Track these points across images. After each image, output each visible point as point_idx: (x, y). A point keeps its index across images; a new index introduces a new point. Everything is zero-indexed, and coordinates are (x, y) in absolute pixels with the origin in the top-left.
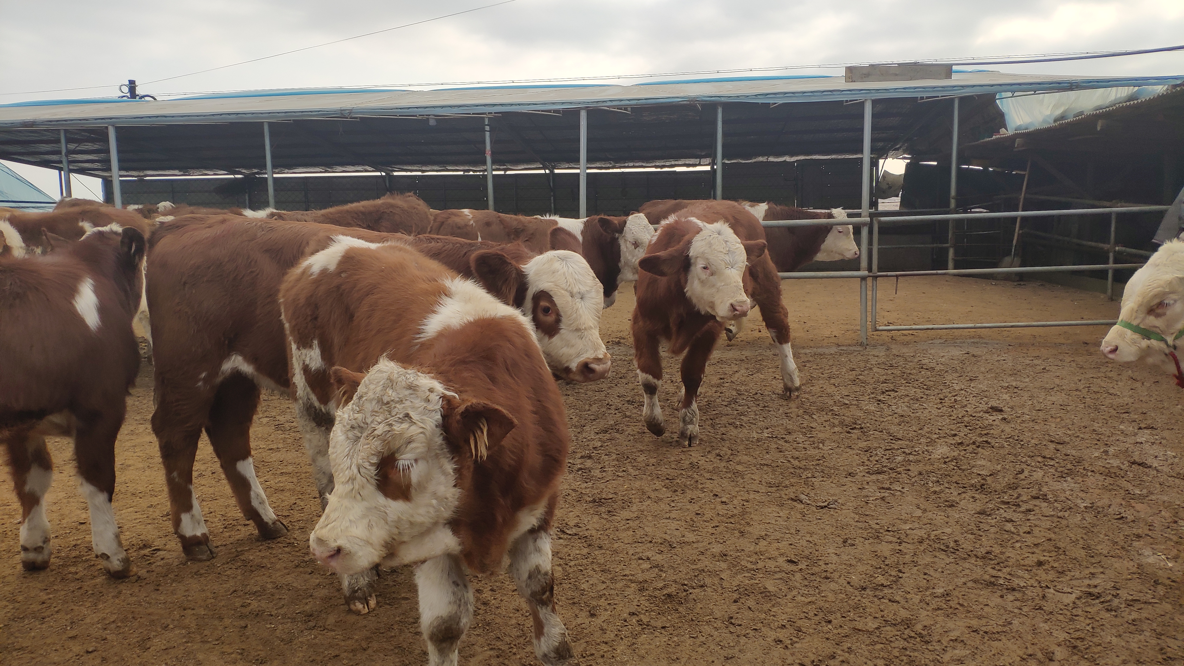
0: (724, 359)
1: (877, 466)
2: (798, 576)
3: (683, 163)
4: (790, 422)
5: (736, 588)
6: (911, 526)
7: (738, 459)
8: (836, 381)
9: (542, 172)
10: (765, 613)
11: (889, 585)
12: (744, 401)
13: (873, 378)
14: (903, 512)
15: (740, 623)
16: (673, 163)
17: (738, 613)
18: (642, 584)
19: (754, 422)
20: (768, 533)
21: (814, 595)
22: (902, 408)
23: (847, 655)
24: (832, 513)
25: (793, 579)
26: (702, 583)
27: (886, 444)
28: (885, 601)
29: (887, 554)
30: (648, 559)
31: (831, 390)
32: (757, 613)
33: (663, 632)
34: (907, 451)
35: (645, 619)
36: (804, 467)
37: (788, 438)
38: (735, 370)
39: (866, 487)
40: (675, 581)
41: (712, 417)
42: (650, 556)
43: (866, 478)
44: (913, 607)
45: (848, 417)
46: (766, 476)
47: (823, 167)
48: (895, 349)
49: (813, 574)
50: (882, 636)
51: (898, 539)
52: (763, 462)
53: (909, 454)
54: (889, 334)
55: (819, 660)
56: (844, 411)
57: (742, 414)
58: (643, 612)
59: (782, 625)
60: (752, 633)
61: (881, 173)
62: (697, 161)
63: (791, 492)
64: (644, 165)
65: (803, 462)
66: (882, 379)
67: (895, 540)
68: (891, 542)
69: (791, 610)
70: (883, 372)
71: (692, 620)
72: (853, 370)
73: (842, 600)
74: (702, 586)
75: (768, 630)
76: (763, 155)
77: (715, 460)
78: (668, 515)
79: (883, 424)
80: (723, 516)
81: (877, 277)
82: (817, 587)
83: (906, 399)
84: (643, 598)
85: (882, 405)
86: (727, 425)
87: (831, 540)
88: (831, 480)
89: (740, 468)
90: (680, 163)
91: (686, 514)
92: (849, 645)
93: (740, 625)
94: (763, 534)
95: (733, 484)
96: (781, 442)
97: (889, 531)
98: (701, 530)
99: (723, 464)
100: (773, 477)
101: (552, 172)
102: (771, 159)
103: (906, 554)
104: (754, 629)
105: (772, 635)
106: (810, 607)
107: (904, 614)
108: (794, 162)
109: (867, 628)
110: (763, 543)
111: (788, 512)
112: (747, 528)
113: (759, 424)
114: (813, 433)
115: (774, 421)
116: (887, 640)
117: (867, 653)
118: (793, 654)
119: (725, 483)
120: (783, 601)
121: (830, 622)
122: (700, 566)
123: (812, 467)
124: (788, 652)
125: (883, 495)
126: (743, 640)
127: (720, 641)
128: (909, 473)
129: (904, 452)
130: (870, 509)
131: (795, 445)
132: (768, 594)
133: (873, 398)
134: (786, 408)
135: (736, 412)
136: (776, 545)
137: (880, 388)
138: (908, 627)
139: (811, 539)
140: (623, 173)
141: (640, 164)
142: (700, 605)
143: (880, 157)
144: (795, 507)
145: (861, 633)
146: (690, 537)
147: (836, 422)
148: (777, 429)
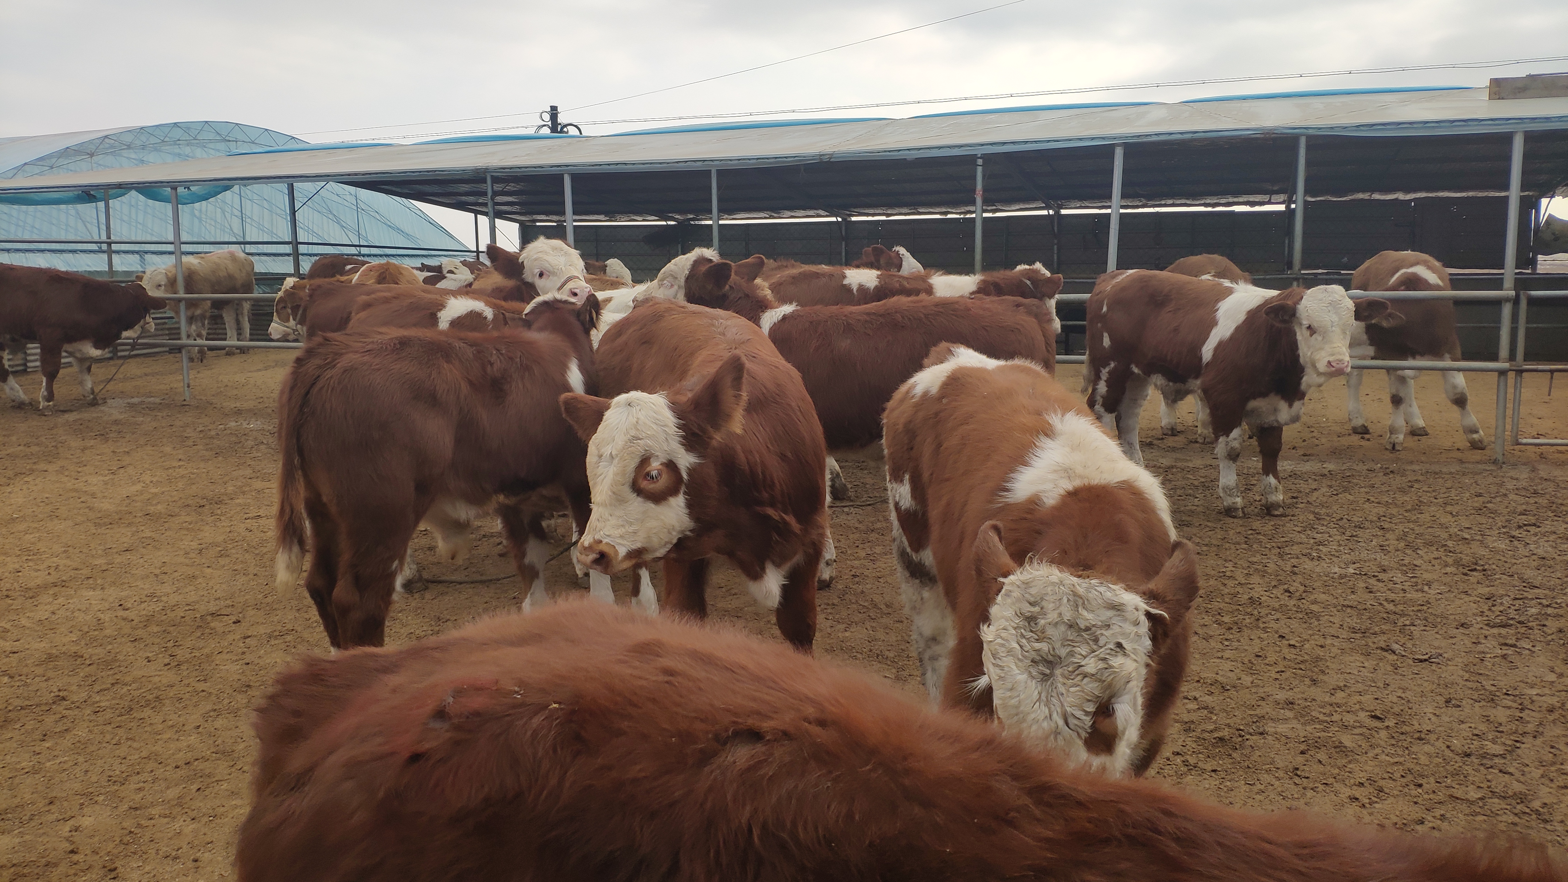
0: (1298, 473)
1: (1500, 618)
2: (1383, 734)
3: (1245, 200)
4: (1386, 557)
5: (1303, 739)
6: (1539, 691)
7: (1312, 597)
8: (1455, 509)
9: (1045, 212)
10: (1339, 768)
11: (1501, 755)
12: (1324, 528)
13: (1507, 507)
14: (1530, 674)
15: (1307, 775)
16: (1231, 200)
17: (1305, 765)
18: (1188, 725)
19: (1337, 554)
20: (1348, 684)
21: (1402, 756)
22: (1544, 548)
23: (1439, 822)
24: (1434, 668)
25: (1378, 736)
26: (1261, 730)
27: (1517, 592)
28: (1493, 771)
29: (1503, 720)
30: (1195, 699)
31: (1445, 519)
32: (1329, 768)
33: (1213, 775)
34: (1544, 602)
35: (1192, 761)
36: (1401, 613)
37: (1381, 576)
38: (1314, 487)
39: (1483, 641)
40: (1229, 726)
41: (1279, 545)
42: (1197, 696)
43: (1483, 631)
44: (1530, 782)
45: (1467, 555)
46: (1349, 620)
47: (1454, 209)
48: (1544, 471)
49: (1402, 734)
50: (1486, 807)
51: (1520, 704)
52: (1346, 603)
53: (1548, 606)
54: (1537, 449)
55: (1403, 824)
56: (1462, 547)
57: (1320, 543)
58: (1189, 753)
59: (1360, 783)
60: (1321, 787)
61: (1543, 218)
62: (1266, 198)
63: (1381, 640)
64: (1188, 202)
65: (1401, 607)
66: (1520, 509)
67: (1515, 705)
68: (1509, 708)
69: (1372, 768)
70: (1522, 500)
71: (1249, 767)
72: (1480, 495)
73: (1437, 765)
74: (1261, 734)
75: (1342, 786)
76: (1363, 191)
77: (1283, 597)
78: (1219, 655)
79: (1515, 567)
80: (1290, 660)
81: (1522, 371)
82: (1407, 748)
83: (1552, 537)
84: (1189, 739)
85: (1516, 543)
86: (1300, 556)
87: (1430, 699)
88: (1436, 630)
89: (1315, 608)
90: (1241, 200)
91: (1243, 655)
92: (1442, 812)
93: (1308, 778)
94: (1342, 684)
95: (1305, 626)
96: (1373, 581)
97: (1508, 694)
98: (1262, 673)
99: (1293, 602)
100: (1359, 621)
101: (1057, 213)
102: (1377, 196)
103: (1528, 722)
104: (1324, 783)
105: (1346, 792)
106: (1396, 768)
107: (1517, 787)
108: (1410, 201)
109: (1467, 796)
110: (1340, 695)
111: (1375, 663)
112: (1321, 677)
113: (1344, 557)
114: (1416, 571)
115: (1364, 555)
116: (1492, 812)
117: (1463, 822)
118: (1371, 814)
119: (1295, 624)
120: (1363, 759)
121: (1420, 786)
122: (1258, 712)
123: (1411, 613)
124: (1365, 811)
125: (1505, 652)
126: (1310, 793)
127: (1282, 792)
128: (1545, 628)
129: (1540, 604)
130: (1486, 668)
131: (1391, 585)
132: (1344, 749)
133: (1504, 533)
134: (1381, 538)
135: (1312, 541)
136: (1358, 698)
137: (1516, 520)
138: (1522, 802)
139: (1403, 695)
140: (1158, 213)
141: (1183, 201)
142: (1258, 753)
143: (1544, 195)
144: (1385, 657)
145: (1459, 801)
146: (1247, 680)
147: (1450, 560)
148: (1367, 564)
